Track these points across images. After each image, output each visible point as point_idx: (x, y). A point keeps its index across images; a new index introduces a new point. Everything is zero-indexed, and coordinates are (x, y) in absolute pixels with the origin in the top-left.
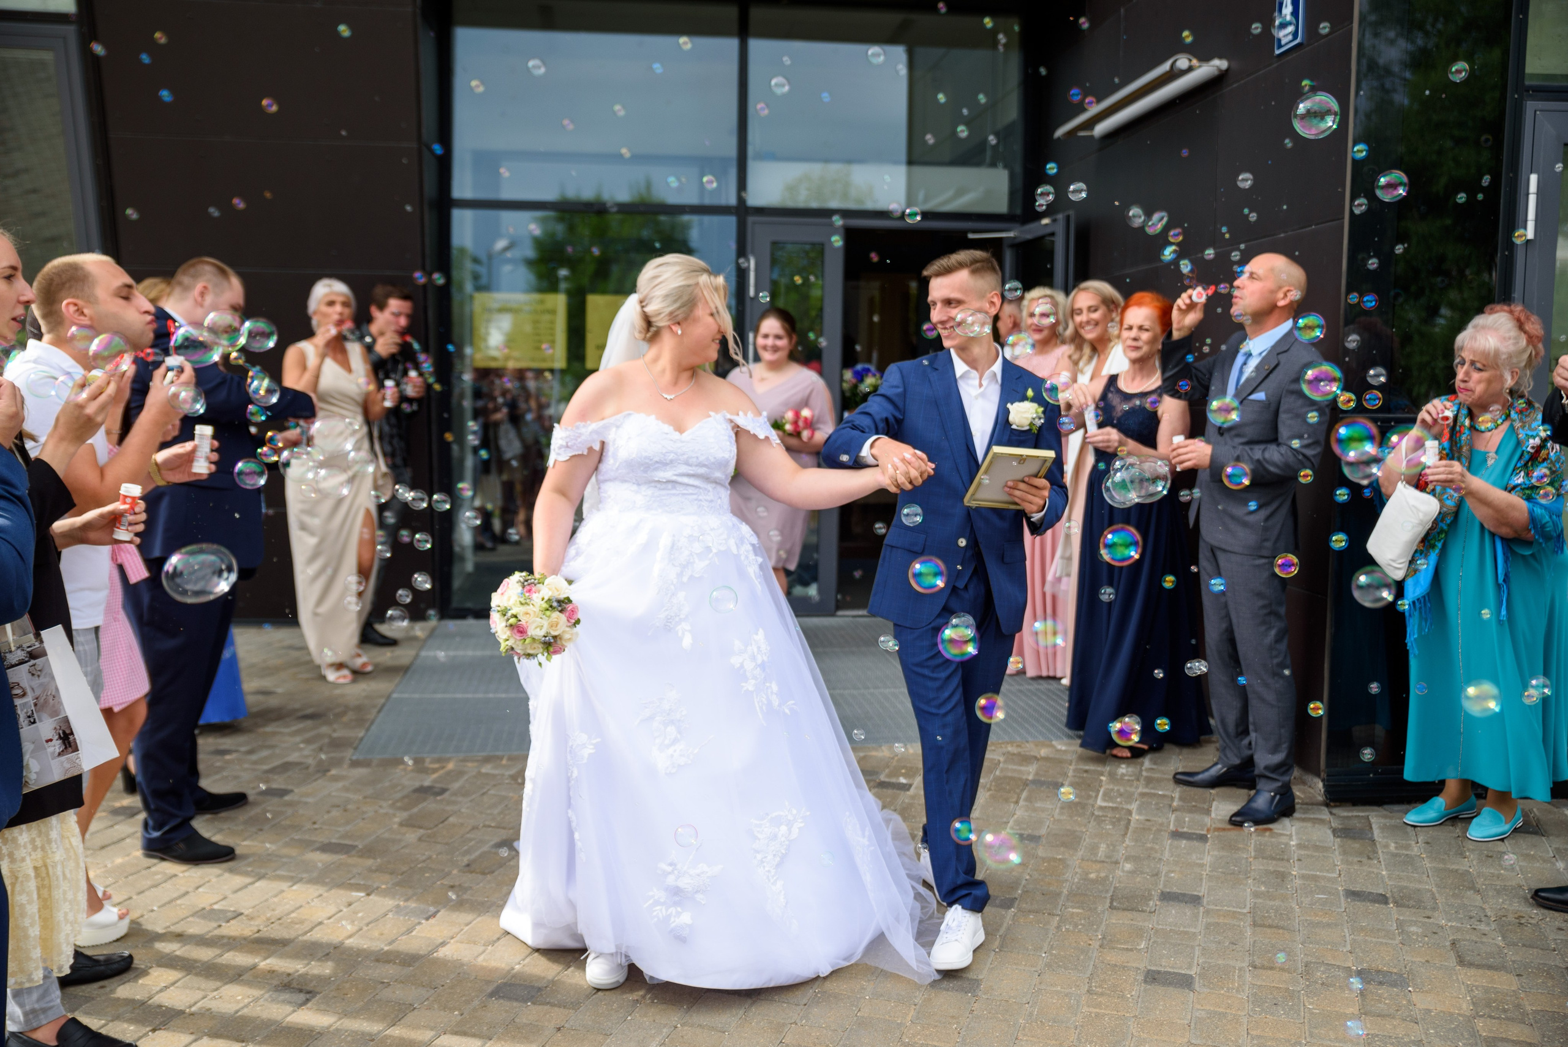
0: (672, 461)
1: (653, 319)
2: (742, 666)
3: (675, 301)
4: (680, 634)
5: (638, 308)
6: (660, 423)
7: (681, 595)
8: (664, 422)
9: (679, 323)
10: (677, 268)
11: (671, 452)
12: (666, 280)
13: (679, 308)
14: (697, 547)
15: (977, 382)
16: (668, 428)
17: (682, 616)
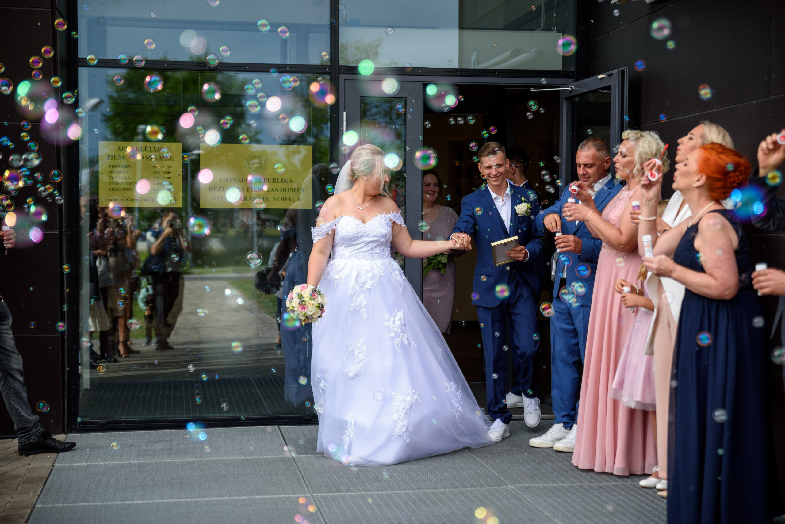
0: (361, 236)
1: (355, 172)
2: (388, 326)
3: (365, 166)
4: (362, 313)
5: (350, 167)
6: (355, 220)
7: (362, 296)
8: (357, 220)
9: (366, 175)
10: (368, 151)
11: (361, 232)
12: (363, 155)
13: (366, 169)
14: (370, 275)
15: (501, 200)
16: (359, 222)
17: (363, 305)
